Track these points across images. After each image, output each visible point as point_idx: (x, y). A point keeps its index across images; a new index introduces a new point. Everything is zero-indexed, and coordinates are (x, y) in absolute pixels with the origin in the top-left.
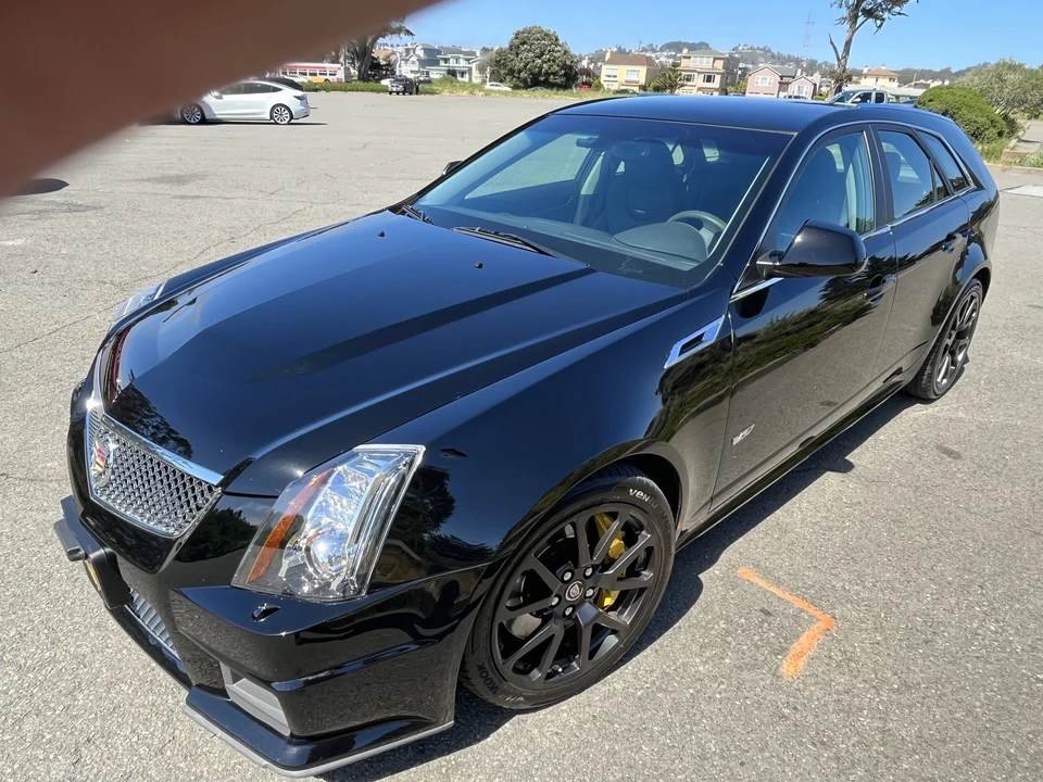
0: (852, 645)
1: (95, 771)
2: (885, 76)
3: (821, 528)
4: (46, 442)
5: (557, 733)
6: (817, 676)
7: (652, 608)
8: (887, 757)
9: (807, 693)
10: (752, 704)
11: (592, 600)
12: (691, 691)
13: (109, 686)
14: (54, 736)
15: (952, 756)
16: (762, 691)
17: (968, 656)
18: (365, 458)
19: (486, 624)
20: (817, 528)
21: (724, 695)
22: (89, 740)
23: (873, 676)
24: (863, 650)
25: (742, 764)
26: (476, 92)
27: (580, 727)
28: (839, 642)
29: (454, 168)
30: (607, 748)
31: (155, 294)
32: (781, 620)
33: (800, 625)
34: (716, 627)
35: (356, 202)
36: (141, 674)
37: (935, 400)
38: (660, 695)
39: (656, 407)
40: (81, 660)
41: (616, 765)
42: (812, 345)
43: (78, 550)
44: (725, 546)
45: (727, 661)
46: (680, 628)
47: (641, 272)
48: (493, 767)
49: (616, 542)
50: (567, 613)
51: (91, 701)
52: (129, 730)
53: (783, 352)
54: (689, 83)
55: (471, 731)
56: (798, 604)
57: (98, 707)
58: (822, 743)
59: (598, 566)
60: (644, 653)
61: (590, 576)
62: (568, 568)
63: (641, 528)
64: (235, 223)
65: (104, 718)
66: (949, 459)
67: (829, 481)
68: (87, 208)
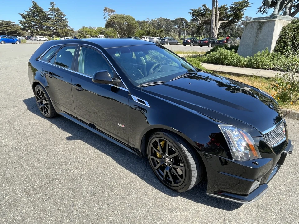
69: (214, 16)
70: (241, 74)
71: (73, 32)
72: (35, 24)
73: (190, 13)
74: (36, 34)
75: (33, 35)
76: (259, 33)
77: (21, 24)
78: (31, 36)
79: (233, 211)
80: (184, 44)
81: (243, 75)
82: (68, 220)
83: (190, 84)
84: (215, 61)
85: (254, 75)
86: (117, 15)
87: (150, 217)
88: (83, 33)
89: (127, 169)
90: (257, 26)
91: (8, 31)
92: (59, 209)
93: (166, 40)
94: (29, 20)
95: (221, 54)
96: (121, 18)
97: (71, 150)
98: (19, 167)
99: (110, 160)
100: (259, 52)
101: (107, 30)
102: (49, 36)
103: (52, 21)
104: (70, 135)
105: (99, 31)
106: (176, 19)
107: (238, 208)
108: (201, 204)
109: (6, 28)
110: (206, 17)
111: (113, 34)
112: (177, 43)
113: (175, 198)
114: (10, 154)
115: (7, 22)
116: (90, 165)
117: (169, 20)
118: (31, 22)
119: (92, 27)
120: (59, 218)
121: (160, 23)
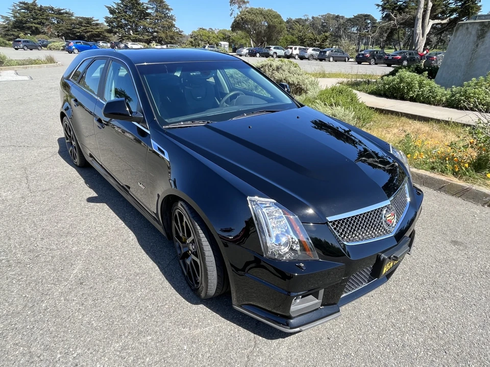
69: (421, 11)
70: (429, 118)
71: (182, 36)
72: (126, 22)
73: (378, 5)
74: (128, 39)
75: (123, 40)
76: (480, 44)
77: (107, 22)
78: (121, 41)
79: (273, 341)
80: (359, 61)
81: (432, 119)
82: (29, 313)
83: (250, 127)
84: (390, 91)
85: (453, 120)
86: (252, 9)
87: (142, 328)
88: (196, 39)
89: (148, 255)
90: (478, 30)
91: (88, 34)
92: (26, 296)
93: (328, 53)
94: (118, 17)
95: (401, 81)
96: (258, 14)
97: (84, 217)
98: (5, 231)
99: (132, 236)
100: (474, 79)
101: (235, 34)
102: (145, 42)
103: (152, 18)
104: (95, 195)
105: (221, 36)
106: (355, 17)
107: (284, 338)
108: (228, 322)
109: (86, 29)
110: (407, 12)
111: (243, 41)
112: (347, 59)
113: (194, 307)
114: (4, 213)
115: (88, 19)
116: (99, 241)
117: (343, 17)
118: (121, 19)
119: (214, 29)
120: (20, 308)
121: (327, 23)
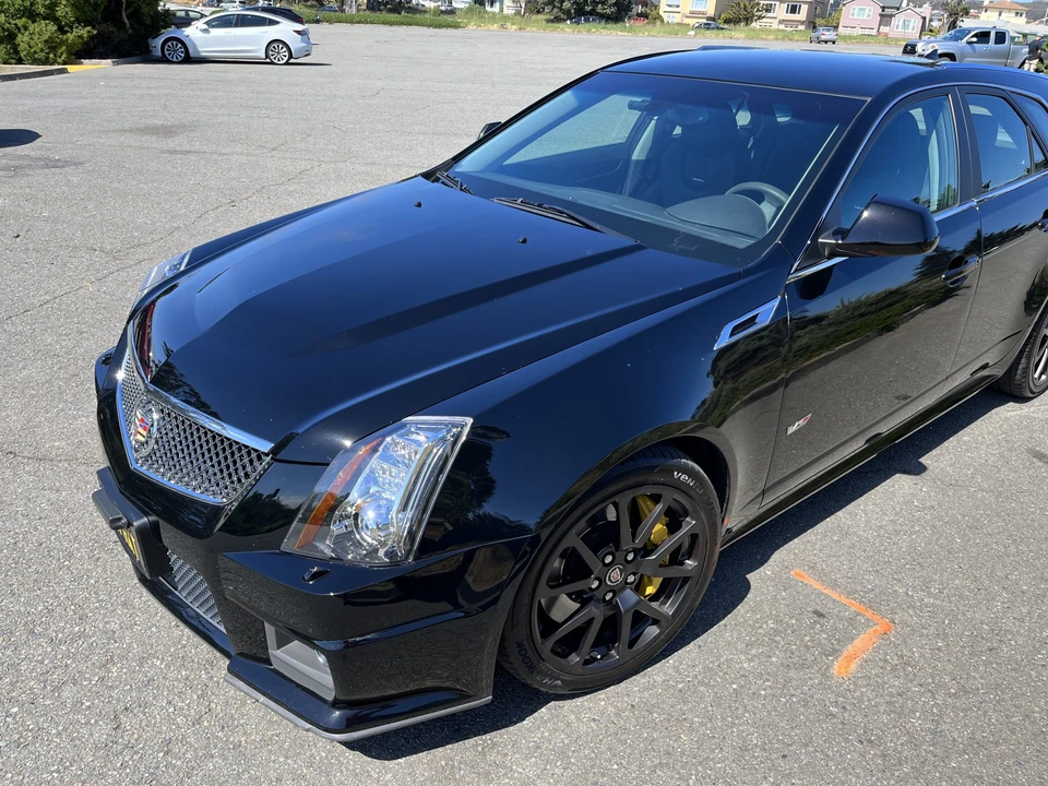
0: (911, 650)
1: (136, 736)
2: (1010, 10)
3: (886, 531)
4: (49, 420)
5: (594, 720)
6: (870, 678)
7: (696, 599)
8: (935, 756)
9: (858, 694)
10: (799, 702)
11: (633, 586)
12: (735, 686)
13: (142, 661)
14: (93, 704)
15: (1003, 756)
16: (810, 689)
17: (1034, 664)
18: (413, 429)
19: (526, 600)
20: (882, 532)
21: (769, 691)
22: (126, 709)
23: (930, 680)
24: (922, 655)
25: (784, 756)
26: (508, 25)
27: (618, 715)
28: (896, 646)
29: (493, 130)
30: (645, 735)
31: (180, 264)
32: (834, 622)
33: (855, 628)
34: (765, 626)
35: (370, 160)
36: (172, 650)
37: (1033, 398)
38: (702, 688)
39: (706, 389)
40: (111, 636)
41: (654, 751)
42: (889, 328)
43: (120, 519)
44: (779, 547)
45: (774, 659)
46: (725, 626)
47: (693, 249)
48: (529, 747)
49: (658, 527)
50: (608, 598)
51: (125, 674)
52: (165, 701)
53: (854, 335)
54: (769, 15)
55: (507, 714)
56: (855, 607)
57: (132, 679)
58: (870, 741)
59: (639, 550)
60: (687, 648)
61: (631, 561)
62: (609, 550)
63: (686, 514)
64: (234, 183)
65: (139, 690)
66: (1040, 464)
67: (899, 484)
68: (65, 164)
